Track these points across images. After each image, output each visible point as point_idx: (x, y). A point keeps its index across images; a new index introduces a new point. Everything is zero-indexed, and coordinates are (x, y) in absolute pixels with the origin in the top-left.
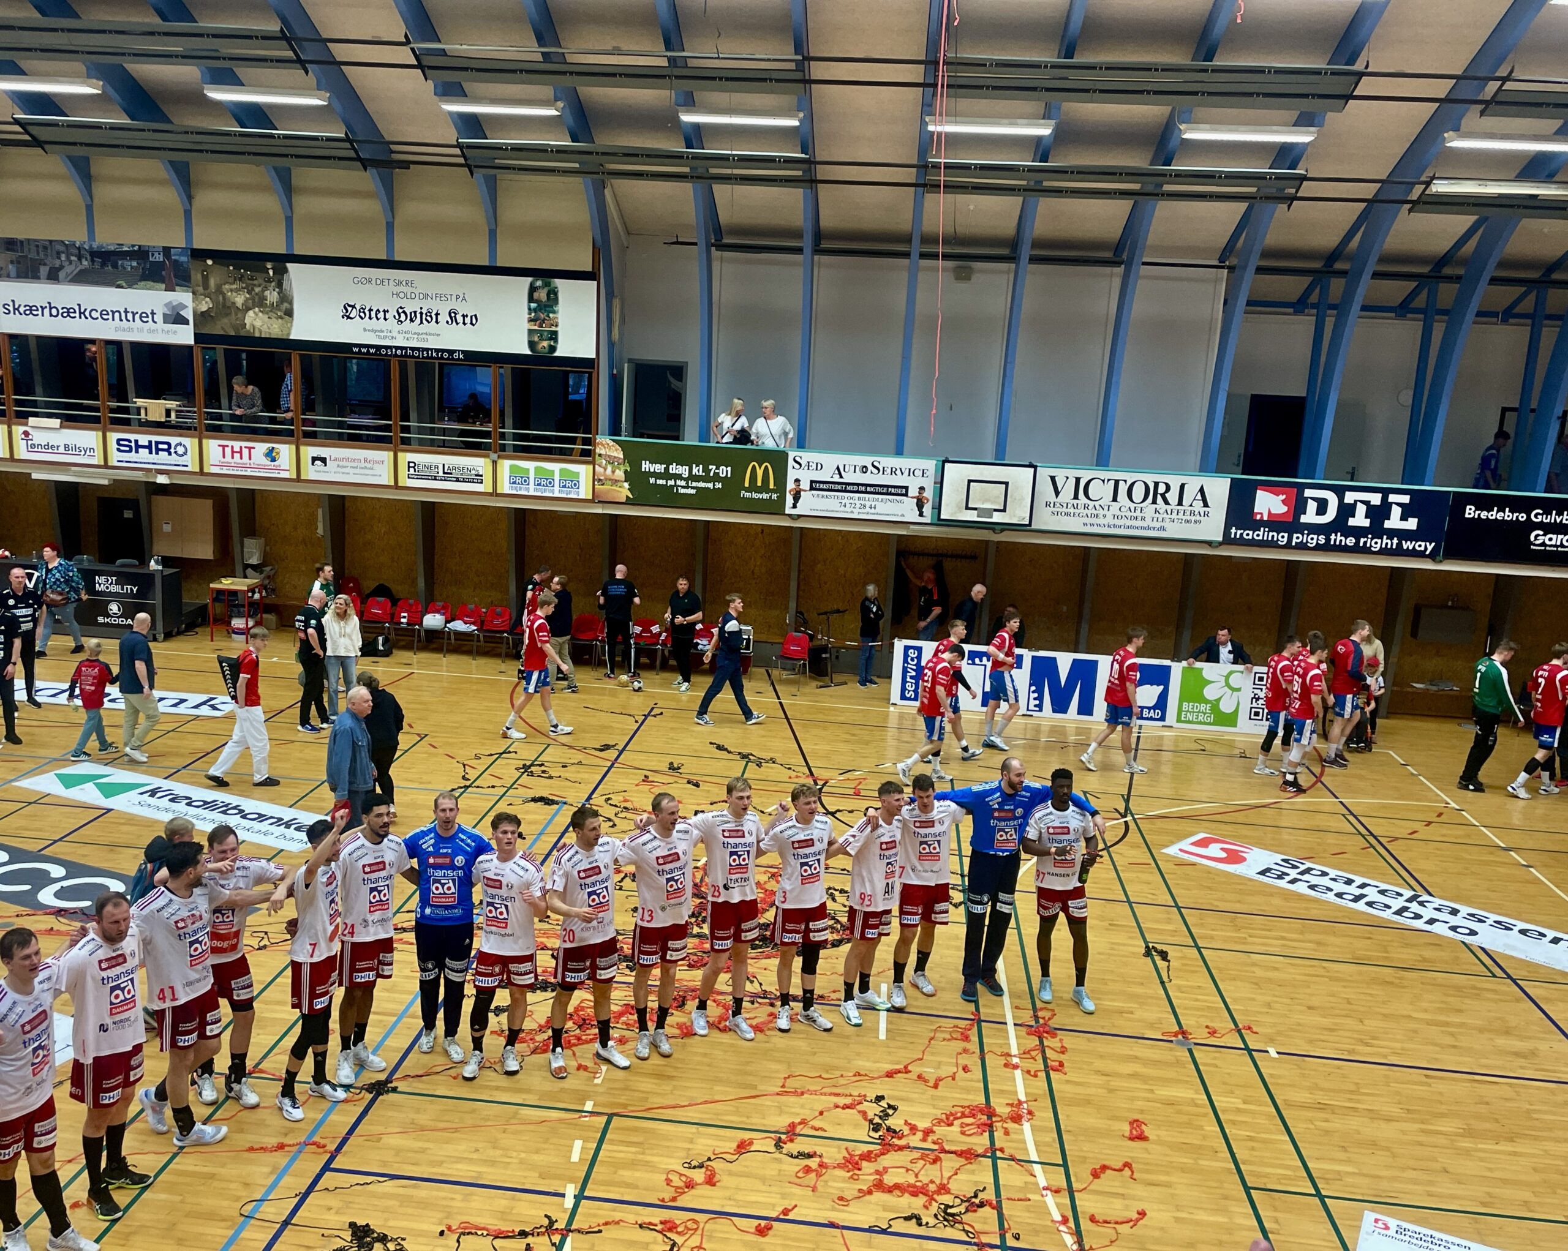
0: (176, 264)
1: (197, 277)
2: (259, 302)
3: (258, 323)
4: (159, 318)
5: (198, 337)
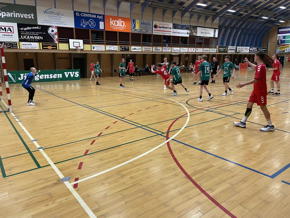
0: (188, 27)
1: (190, 29)
2: (194, 32)
3: (194, 34)
4: (186, 33)
5: (189, 36)
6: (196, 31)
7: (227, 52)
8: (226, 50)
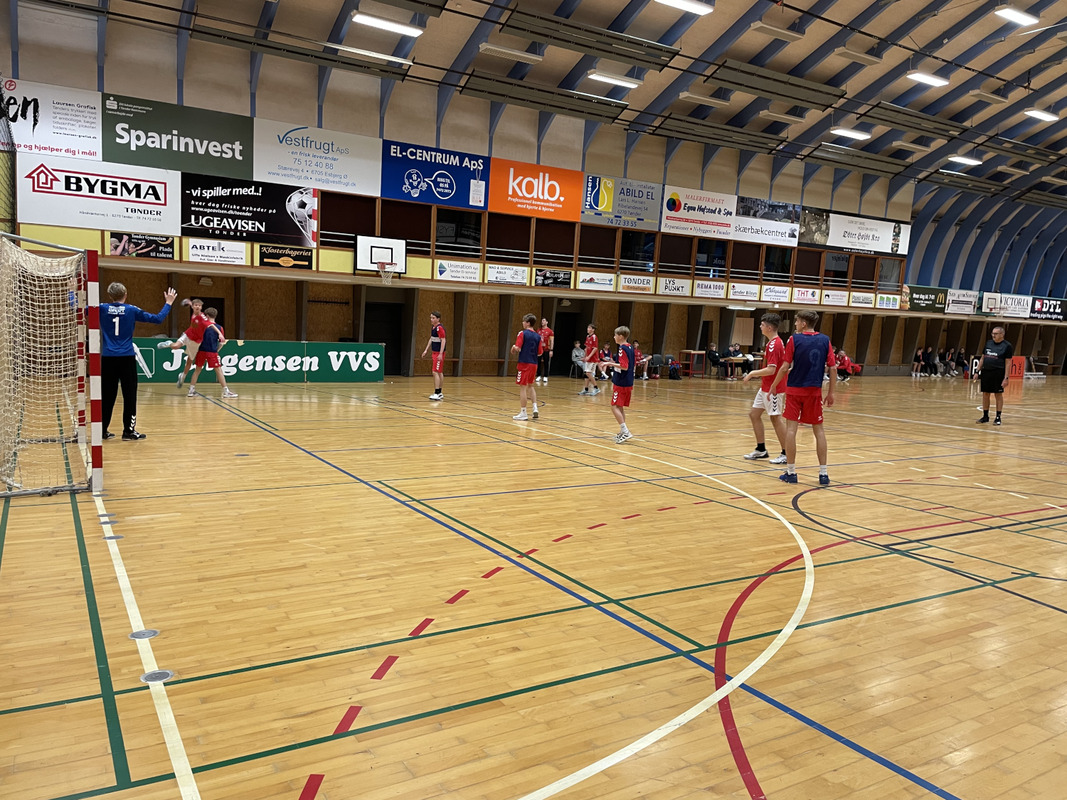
0: (796, 212)
1: (802, 218)
2: (819, 229)
3: (818, 238)
4: (787, 235)
5: (799, 243)
6: (824, 227)
7: (942, 310)
8: (941, 304)
